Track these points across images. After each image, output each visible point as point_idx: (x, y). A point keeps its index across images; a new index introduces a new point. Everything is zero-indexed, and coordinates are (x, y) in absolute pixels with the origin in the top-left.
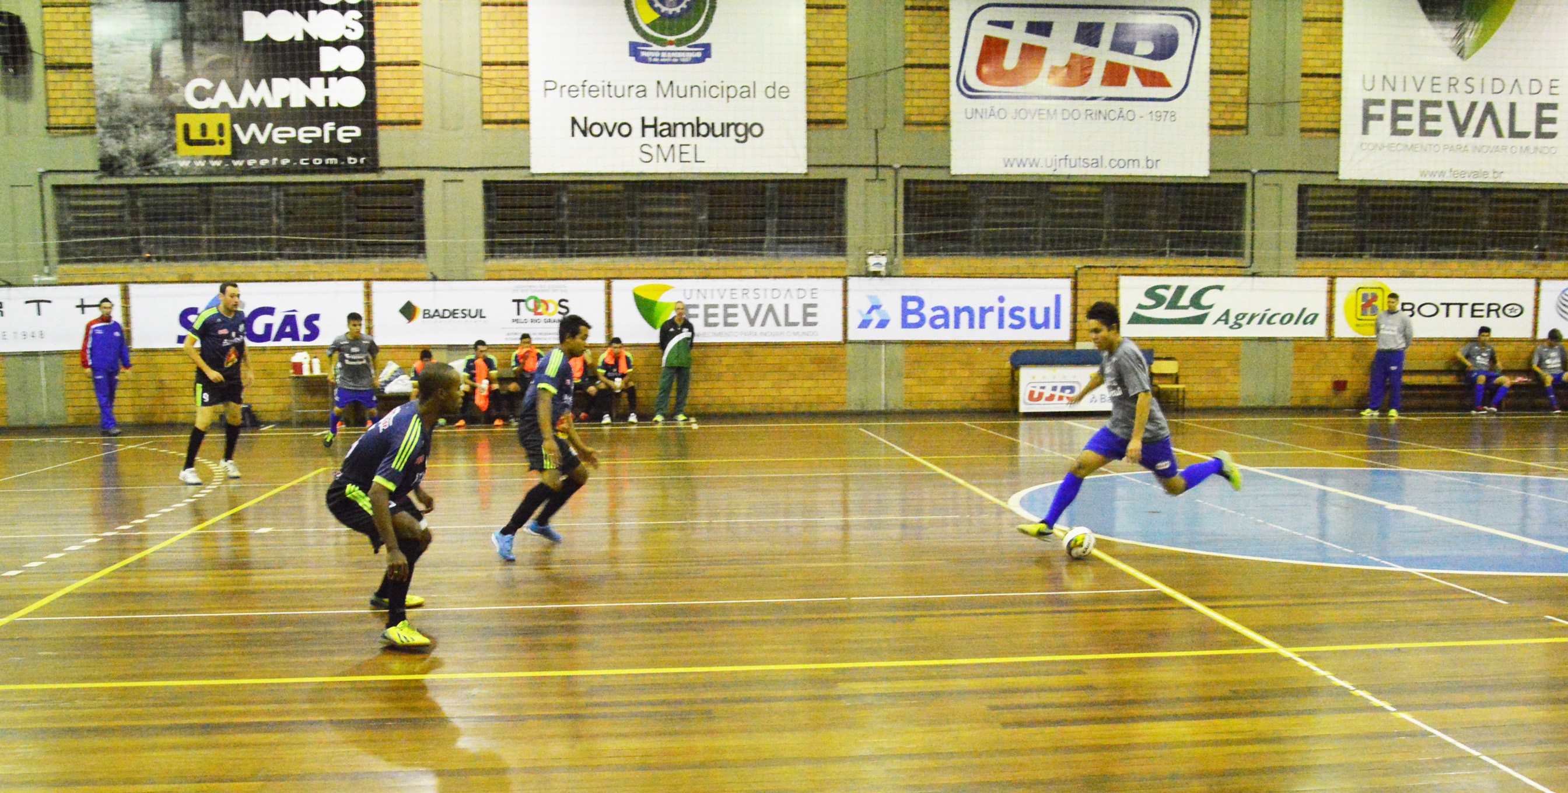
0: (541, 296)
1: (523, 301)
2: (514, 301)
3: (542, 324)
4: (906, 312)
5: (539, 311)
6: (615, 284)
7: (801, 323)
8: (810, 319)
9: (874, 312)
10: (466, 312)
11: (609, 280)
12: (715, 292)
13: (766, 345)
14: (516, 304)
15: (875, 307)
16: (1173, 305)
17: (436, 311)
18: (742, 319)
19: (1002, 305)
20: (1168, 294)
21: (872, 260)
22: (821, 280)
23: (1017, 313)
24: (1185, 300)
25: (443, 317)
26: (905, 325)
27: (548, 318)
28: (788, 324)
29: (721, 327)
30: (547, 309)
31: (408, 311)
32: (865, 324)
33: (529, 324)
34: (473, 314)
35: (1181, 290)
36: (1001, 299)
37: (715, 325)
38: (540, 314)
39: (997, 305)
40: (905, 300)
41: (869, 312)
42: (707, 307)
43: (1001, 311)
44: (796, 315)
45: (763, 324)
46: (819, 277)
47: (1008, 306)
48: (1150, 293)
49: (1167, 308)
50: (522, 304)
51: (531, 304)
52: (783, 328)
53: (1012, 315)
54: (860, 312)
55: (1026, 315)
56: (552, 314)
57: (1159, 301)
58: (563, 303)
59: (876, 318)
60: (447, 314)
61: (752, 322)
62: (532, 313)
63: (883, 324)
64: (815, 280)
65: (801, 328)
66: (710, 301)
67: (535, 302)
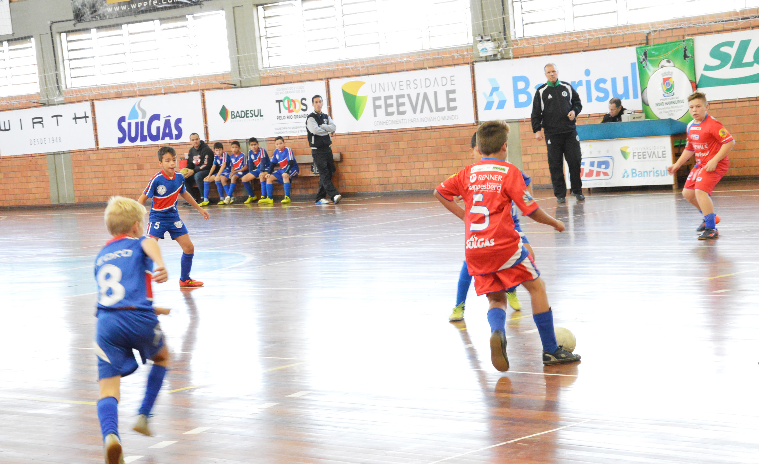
0: (292, 97)
1: (281, 101)
2: (277, 101)
3: (294, 120)
4: (517, 92)
5: (291, 109)
6: (332, 82)
7: (446, 109)
8: (452, 104)
9: (494, 94)
10: (253, 112)
11: (328, 80)
12: (390, 85)
13: (426, 129)
14: (278, 103)
15: (495, 89)
16: (738, 63)
17: (238, 112)
18: (407, 108)
19: (588, 78)
20: (732, 51)
21: (480, 46)
22: (457, 67)
23: (602, 85)
24: (749, 57)
25: (242, 117)
26: (518, 105)
27: (296, 114)
28: (438, 110)
29: (396, 117)
30: (295, 107)
31: (224, 113)
32: (489, 106)
33: (287, 120)
34: (256, 114)
35: (744, 45)
36: (587, 73)
37: (392, 114)
38: (291, 111)
39: (584, 79)
40: (516, 80)
41: (491, 94)
42: (387, 98)
43: (588, 83)
44: (442, 103)
45: (422, 111)
46: (454, 65)
47: (593, 78)
48: (715, 53)
49: (732, 67)
50: (281, 103)
51: (286, 102)
52: (435, 114)
53: (598, 89)
54: (484, 94)
55: (608, 86)
56: (298, 111)
57: (724, 59)
58: (304, 102)
59: (496, 99)
60: (243, 115)
61: (414, 110)
62: (287, 111)
63: (502, 105)
64: (452, 68)
65: (446, 113)
66: (387, 94)
67: (288, 102)
